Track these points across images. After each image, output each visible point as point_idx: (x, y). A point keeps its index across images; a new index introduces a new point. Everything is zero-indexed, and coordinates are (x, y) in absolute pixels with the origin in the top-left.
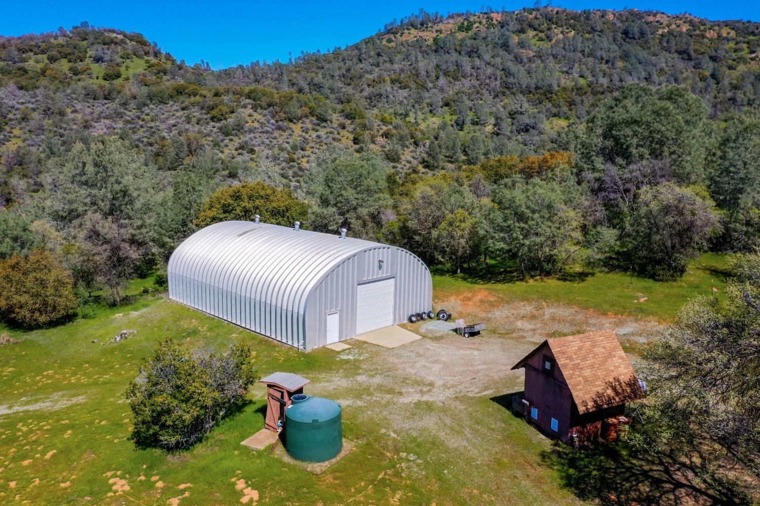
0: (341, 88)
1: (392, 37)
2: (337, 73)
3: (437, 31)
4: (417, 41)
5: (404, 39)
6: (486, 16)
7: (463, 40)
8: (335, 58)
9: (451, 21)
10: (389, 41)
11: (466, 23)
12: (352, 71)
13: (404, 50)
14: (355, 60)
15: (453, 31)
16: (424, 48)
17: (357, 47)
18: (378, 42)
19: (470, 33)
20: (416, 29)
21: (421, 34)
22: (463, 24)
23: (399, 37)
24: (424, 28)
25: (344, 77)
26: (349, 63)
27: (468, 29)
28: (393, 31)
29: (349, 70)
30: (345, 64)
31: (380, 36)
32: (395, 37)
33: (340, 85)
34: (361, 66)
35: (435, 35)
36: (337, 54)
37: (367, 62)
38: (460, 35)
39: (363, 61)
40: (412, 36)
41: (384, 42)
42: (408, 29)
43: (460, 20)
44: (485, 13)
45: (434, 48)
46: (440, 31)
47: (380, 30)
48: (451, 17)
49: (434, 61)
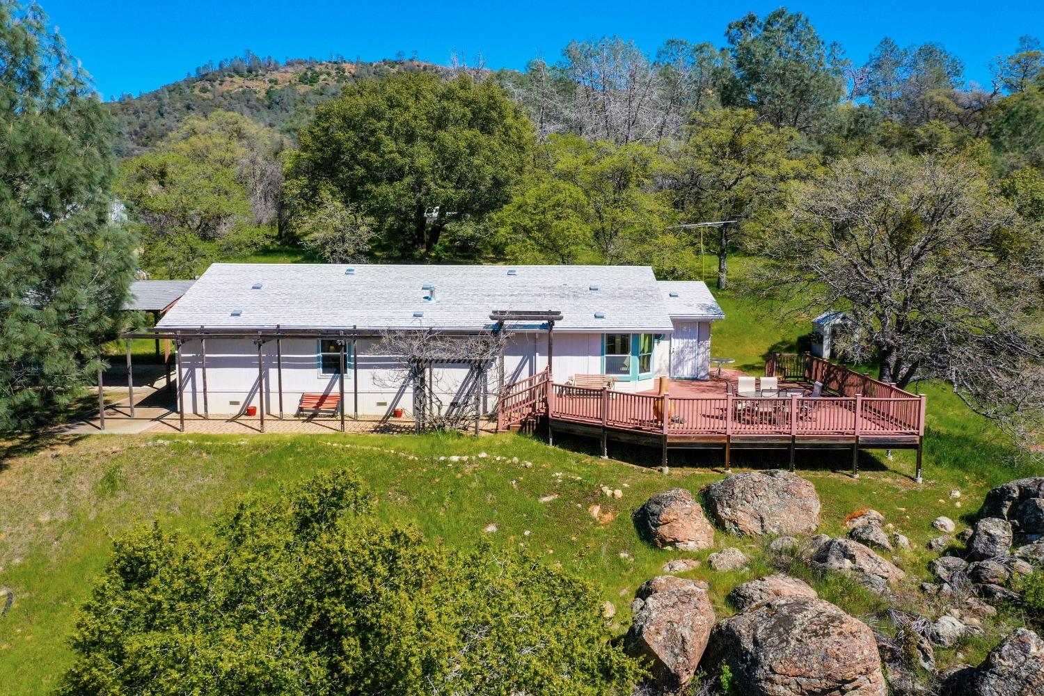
0: (133, 150)
1: (208, 85)
2: (125, 130)
3: (271, 81)
4: (244, 92)
5: (224, 88)
6: (336, 66)
7: (305, 95)
8: (123, 110)
9: (290, 69)
10: (204, 90)
11: (309, 74)
12: (150, 128)
13: (226, 103)
14: (153, 113)
15: (293, 82)
16: (253, 102)
17: (156, 96)
18: (188, 91)
19: (316, 87)
20: (242, 76)
21: (249, 83)
22: (306, 74)
23: (218, 86)
24: (252, 76)
25: (136, 134)
26: (144, 117)
27: (313, 80)
28: (209, 77)
29: (144, 126)
30: (139, 117)
31: (190, 83)
32: (212, 86)
33: (131, 145)
34: (163, 121)
35: (267, 86)
36: (125, 105)
37: (171, 117)
38: (302, 89)
39: (165, 115)
40: (236, 86)
41: (197, 91)
42: (231, 77)
43: (302, 69)
44: (335, 63)
45: (267, 103)
46: (276, 82)
47: (189, 74)
48: (290, 64)
49: (267, 119)
